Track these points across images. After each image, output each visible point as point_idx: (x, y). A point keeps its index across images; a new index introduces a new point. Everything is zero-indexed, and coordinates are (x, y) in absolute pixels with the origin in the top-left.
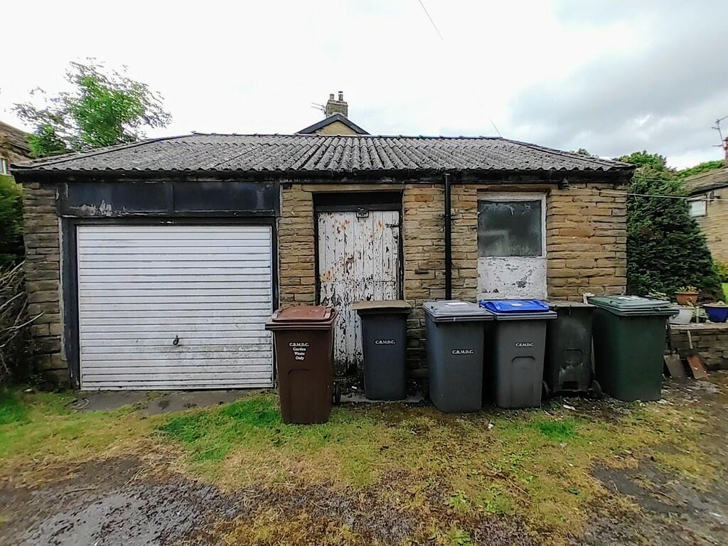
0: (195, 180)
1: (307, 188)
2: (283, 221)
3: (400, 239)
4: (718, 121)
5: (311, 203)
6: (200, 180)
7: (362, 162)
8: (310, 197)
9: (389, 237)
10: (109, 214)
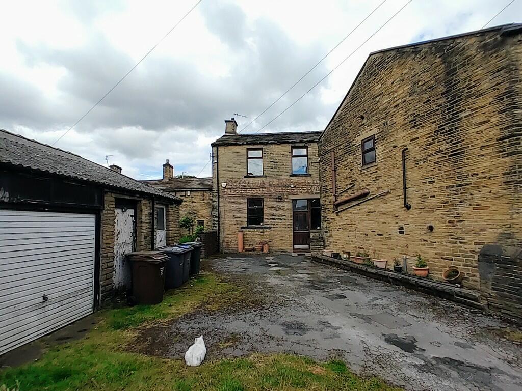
0: (67, 182)
1: (113, 195)
2: (105, 212)
3: (135, 223)
4: (107, 156)
5: (114, 203)
6: (69, 183)
7: (122, 184)
8: (113, 199)
9: (131, 220)
10: (6, 200)
